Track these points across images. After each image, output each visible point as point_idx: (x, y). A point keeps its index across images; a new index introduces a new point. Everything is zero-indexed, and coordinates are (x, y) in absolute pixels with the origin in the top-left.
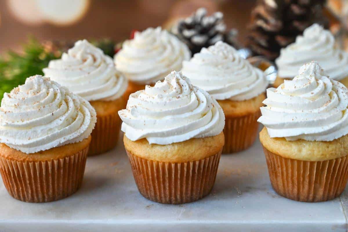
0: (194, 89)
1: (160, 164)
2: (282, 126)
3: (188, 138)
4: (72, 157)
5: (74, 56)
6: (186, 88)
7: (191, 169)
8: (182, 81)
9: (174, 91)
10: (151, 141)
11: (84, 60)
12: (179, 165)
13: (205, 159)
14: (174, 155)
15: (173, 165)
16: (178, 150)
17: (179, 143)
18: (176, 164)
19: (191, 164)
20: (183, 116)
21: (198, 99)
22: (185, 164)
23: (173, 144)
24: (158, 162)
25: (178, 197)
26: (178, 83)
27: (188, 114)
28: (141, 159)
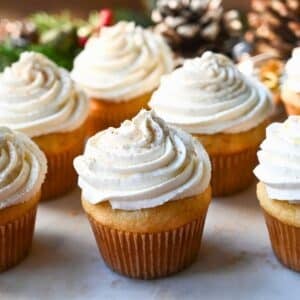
0: (171, 133)
1: (127, 234)
2: (283, 186)
3: (161, 203)
4: (17, 222)
5: (19, 75)
6: (160, 134)
7: (167, 239)
8: (154, 125)
9: (144, 139)
10: (115, 205)
11: (32, 79)
12: (151, 237)
13: (185, 226)
14: (143, 225)
15: (143, 237)
16: (149, 218)
17: (150, 209)
18: (147, 235)
19: (167, 234)
20: (155, 174)
21: (175, 149)
22: (159, 235)
23: (143, 210)
24: (124, 232)
25: (152, 271)
26: (149, 127)
27: (161, 172)
28: (103, 226)
